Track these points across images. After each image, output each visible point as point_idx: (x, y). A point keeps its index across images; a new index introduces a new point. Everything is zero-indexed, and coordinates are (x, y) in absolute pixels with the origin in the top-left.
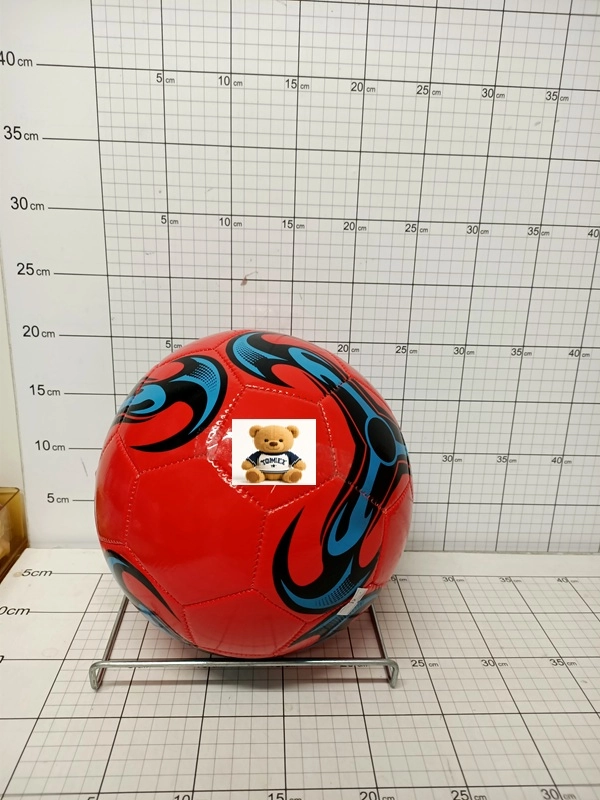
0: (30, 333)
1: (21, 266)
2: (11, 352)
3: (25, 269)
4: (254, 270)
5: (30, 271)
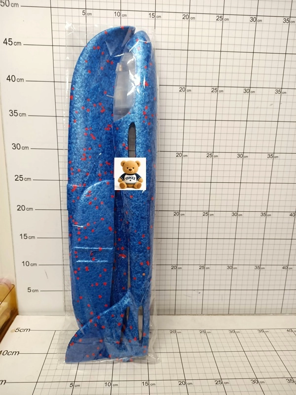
0: (20, 209)
1: (17, 177)
2: (11, 218)
3: (19, 178)
5: (21, 179)
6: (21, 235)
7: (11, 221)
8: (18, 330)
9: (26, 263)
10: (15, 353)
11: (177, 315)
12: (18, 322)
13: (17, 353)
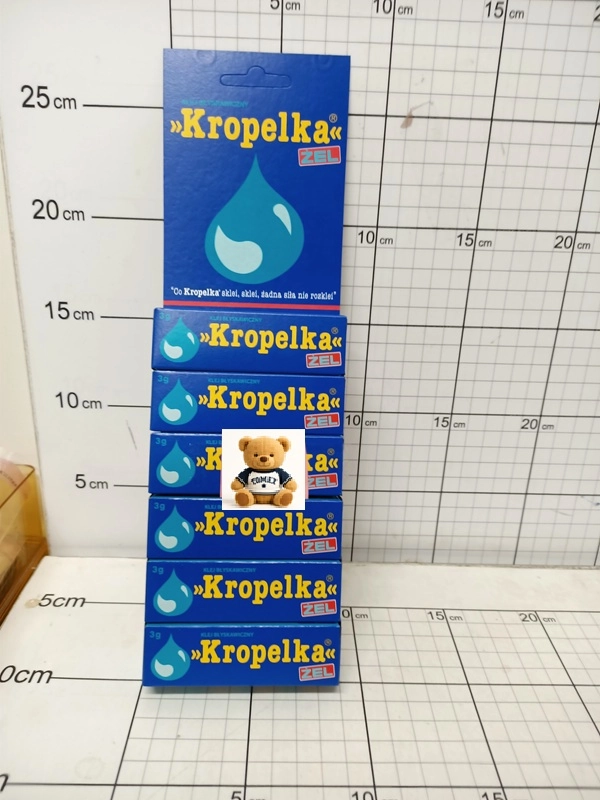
0: (43, 213)
1: (27, 92)
2: (13, 245)
3: (36, 96)
4: (426, 99)
5: (43, 100)
6: (50, 304)
7: (15, 257)
8: (48, 600)
9: (69, 400)
10: (39, 674)
11: (520, 566)
12: (49, 577)
13: (46, 675)
